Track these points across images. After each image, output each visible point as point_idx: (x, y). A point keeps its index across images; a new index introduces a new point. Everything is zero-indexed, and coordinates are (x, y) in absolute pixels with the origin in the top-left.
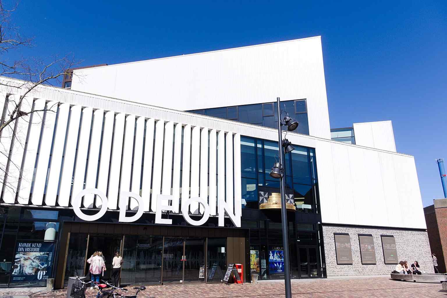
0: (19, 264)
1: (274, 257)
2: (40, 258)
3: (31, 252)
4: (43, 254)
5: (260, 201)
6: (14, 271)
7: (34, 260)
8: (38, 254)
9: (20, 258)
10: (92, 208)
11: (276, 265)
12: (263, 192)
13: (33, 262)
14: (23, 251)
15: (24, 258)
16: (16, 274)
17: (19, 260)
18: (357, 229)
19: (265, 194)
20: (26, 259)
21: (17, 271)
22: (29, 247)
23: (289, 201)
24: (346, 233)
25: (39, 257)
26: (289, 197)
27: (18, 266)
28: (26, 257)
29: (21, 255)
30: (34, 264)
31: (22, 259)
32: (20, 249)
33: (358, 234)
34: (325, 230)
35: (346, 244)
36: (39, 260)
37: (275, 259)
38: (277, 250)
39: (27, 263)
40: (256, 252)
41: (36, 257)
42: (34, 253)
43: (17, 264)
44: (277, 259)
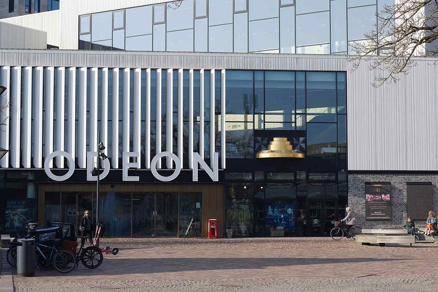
0: (9, 218)
1: (273, 213)
2: (25, 214)
3: (17, 208)
4: (28, 210)
5: (256, 149)
6: (7, 225)
7: (21, 215)
8: (23, 210)
9: (9, 214)
10: (63, 168)
11: (275, 221)
12: (260, 138)
13: (20, 216)
14: (11, 207)
15: (13, 213)
16: (8, 227)
17: (9, 215)
18: (406, 177)
19: (262, 140)
20: (14, 215)
21: (8, 225)
22: (15, 205)
23: (299, 145)
24: (386, 181)
25: (24, 212)
26: (299, 141)
27: (9, 221)
28: (14, 212)
29: (10, 211)
30: (21, 219)
31: (11, 215)
32: (8, 206)
33: (407, 182)
34: (352, 179)
35: (383, 196)
36: (24, 215)
37: (275, 215)
38: (279, 204)
39: (16, 218)
40: (249, 207)
41: (22, 213)
42: (20, 210)
43: (8, 219)
44: (278, 215)
